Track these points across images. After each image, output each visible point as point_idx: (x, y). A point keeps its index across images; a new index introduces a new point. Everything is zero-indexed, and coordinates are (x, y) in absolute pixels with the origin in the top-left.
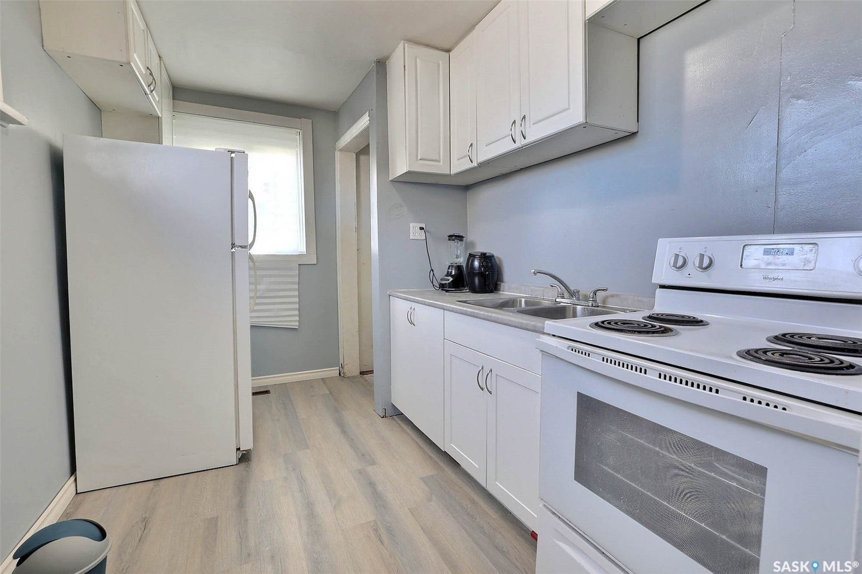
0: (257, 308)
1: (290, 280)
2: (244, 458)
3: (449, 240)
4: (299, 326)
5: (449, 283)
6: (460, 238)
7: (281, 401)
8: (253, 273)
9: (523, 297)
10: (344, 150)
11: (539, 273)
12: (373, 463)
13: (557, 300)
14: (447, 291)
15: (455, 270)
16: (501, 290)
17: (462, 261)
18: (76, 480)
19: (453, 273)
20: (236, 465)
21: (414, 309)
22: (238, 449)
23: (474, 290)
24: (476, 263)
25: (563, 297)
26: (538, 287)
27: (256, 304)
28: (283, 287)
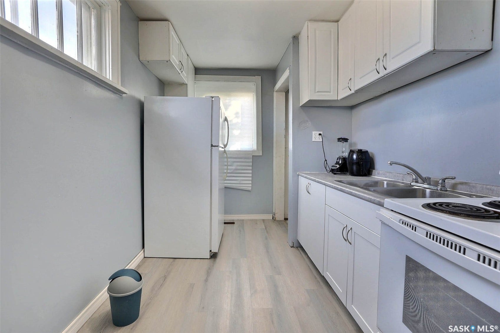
0: (227, 178)
1: (247, 164)
2: (214, 256)
3: (338, 141)
4: (251, 189)
5: (337, 169)
6: (345, 140)
7: (239, 229)
8: (226, 160)
9: (386, 180)
10: (279, 91)
11: (394, 163)
12: (279, 273)
13: (412, 184)
14: (335, 174)
15: (342, 160)
16: (373, 175)
17: (346, 155)
18: (144, 251)
19: (340, 162)
20: (209, 259)
21: (310, 184)
22: (211, 251)
23: (353, 174)
24: (355, 157)
25: (417, 182)
26: (399, 174)
27: (227, 176)
28: (244, 168)
